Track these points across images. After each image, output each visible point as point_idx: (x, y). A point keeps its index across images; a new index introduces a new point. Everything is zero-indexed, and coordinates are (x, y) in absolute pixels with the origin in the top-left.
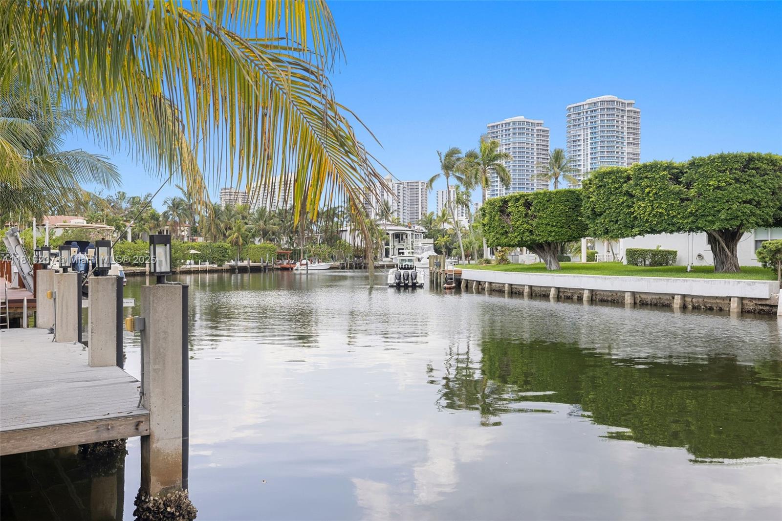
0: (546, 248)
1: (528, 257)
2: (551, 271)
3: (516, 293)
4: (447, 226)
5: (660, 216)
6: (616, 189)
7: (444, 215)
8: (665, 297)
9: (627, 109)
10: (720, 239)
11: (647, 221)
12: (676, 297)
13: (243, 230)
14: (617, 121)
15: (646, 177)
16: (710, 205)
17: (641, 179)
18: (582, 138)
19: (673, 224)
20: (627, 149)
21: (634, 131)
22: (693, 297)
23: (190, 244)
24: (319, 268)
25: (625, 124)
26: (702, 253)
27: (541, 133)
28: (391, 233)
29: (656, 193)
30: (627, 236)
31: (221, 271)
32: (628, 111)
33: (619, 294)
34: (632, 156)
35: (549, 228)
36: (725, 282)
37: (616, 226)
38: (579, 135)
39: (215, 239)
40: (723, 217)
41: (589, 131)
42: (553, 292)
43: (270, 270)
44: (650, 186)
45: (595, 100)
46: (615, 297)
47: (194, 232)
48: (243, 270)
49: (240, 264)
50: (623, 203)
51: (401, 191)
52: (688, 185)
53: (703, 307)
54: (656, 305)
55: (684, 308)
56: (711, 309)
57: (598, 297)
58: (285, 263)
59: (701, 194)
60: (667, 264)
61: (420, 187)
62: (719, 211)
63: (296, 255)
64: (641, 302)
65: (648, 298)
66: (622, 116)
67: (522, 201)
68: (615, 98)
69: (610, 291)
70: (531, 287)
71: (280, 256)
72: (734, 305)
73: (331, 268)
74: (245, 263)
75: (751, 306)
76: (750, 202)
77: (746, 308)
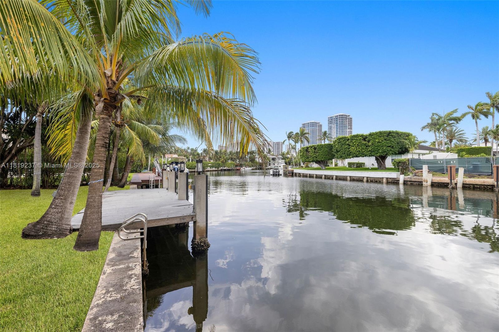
0: (321, 162)
1: (315, 165)
2: (323, 170)
4: (289, 156)
5: (359, 152)
6: (344, 143)
7: (288, 152)
8: (361, 178)
9: (348, 117)
10: (380, 159)
11: (355, 153)
12: (365, 178)
13: (225, 158)
14: (345, 121)
15: (354, 139)
16: (376, 148)
17: (353, 140)
18: (333, 127)
19: (364, 154)
20: (348, 130)
21: (350, 124)
22: (370, 178)
23: (209, 162)
24: (248, 169)
25: (347, 122)
26: (374, 163)
27: (319, 126)
28: (271, 158)
29: (358, 144)
30: (348, 158)
31: (218, 171)
32: (348, 118)
33: (345, 177)
34: (350, 132)
35: (322, 156)
36: (381, 173)
37: (344, 155)
38: (332, 126)
39: (216, 161)
40: (380, 152)
41: (335, 125)
42: (323, 176)
43: (233, 170)
44: (356, 142)
45: (337, 115)
46: (344, 178)
47: (210, 159)
48: (225, 170)
49: (224, 168)
50: (347, 148)
51: (274, 145)
52: (369, 141)
53: (374, 181)
55: (367, 181)
56: (377, 181)
57: (339, 178)
58: (238, 168)
59: (373, 144)
60: (362, 167)
61: (280, 144)
62: (379, 150)
63: (241, 166)
64: (353, 179)
65: (355, 178)
66: (346, 120)
67: (313, 148)
68: (344, 114)
69: (342, 176)
70: (316, 175)
71: (236, 166)
72: (385, 180)
73: (252, 169)
74: (226, 168)
75: (390, 181)
76: (390, 146)
77: (389, 181)
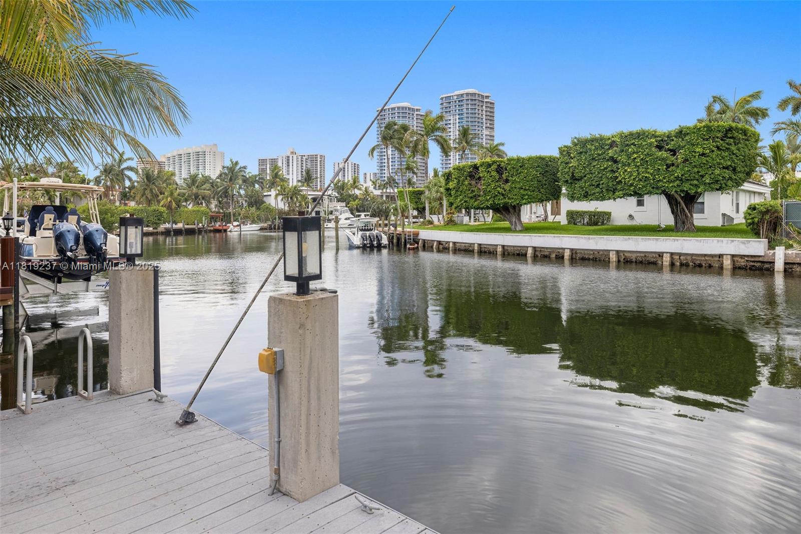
0: (511, 210)
1: (489, 217)
2: (515, 231)
3: (485, 252)
4: (357, 192)
5: (645, 180)
6: (599, 155)
7: (355, 183)
8: (651, 255)
9: (485, 100)
10: (682, 202)
11: (632, 185)
12: (665, 255)
13: (176, 194)
14: (479, 110)
16: (696, 170)
18: (452, 122)
19: (657, 188)
20: (485, 132)
21: (491, 118)
22: (680, 255)
23: (123, 207)
24: (251, 229)
25: (484, 112)
26: (633, 214)
27: (419, 117)
28: (310, 197)
29: (642, 159)
30: (609, 198)
31: (156, 234)
32: (486, 102)
33: (601, 253)
35: (522, 191)
36: (718, 241)
37: (598, 190)
38: (450, 120)
39: (149, 202)
40: (707, 181)
41: (457, 117)
42: (530, 252)
43: (206, 231)
45: (461, 92)
46: (597, 256)
47: (125, 196)
48: (178, 232)
49: (175, 226)
50: (606, 168)
52: (674, 152)
53: (691, 264)
54: (641, 262)
56: (700, 266)
57: (579, 255)
58: (218, 225)
59: (688, 160)
60: (603, 224)
61: (319, 159)
62: (702, 176)
63: (227, 218)
65: (633, 257)
66: (482, 106)
67: (494, 167)
68: (477, 92)
69: (592, 250)
70: (503, 246)
71: (213, 219)
72: (727, 263)
73: (262, 229)
74: (180, 226)
75: (742, 262)
76: (727, 168)
77: (737, 264)
